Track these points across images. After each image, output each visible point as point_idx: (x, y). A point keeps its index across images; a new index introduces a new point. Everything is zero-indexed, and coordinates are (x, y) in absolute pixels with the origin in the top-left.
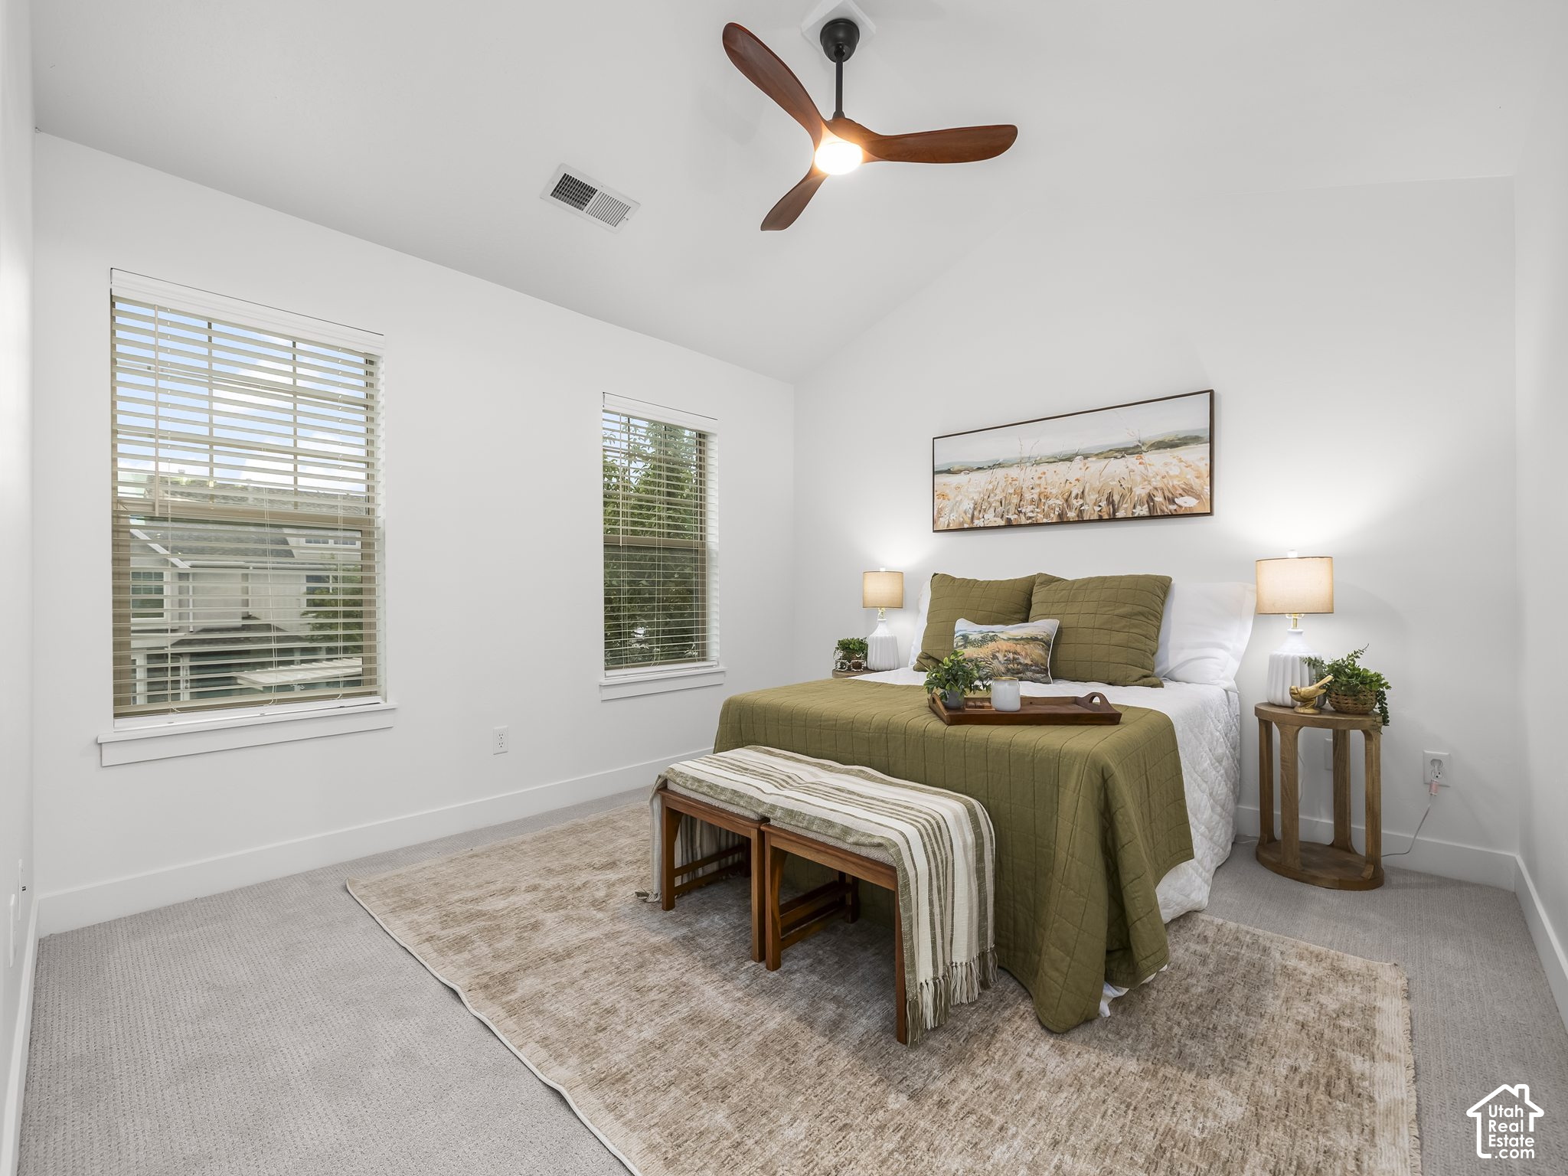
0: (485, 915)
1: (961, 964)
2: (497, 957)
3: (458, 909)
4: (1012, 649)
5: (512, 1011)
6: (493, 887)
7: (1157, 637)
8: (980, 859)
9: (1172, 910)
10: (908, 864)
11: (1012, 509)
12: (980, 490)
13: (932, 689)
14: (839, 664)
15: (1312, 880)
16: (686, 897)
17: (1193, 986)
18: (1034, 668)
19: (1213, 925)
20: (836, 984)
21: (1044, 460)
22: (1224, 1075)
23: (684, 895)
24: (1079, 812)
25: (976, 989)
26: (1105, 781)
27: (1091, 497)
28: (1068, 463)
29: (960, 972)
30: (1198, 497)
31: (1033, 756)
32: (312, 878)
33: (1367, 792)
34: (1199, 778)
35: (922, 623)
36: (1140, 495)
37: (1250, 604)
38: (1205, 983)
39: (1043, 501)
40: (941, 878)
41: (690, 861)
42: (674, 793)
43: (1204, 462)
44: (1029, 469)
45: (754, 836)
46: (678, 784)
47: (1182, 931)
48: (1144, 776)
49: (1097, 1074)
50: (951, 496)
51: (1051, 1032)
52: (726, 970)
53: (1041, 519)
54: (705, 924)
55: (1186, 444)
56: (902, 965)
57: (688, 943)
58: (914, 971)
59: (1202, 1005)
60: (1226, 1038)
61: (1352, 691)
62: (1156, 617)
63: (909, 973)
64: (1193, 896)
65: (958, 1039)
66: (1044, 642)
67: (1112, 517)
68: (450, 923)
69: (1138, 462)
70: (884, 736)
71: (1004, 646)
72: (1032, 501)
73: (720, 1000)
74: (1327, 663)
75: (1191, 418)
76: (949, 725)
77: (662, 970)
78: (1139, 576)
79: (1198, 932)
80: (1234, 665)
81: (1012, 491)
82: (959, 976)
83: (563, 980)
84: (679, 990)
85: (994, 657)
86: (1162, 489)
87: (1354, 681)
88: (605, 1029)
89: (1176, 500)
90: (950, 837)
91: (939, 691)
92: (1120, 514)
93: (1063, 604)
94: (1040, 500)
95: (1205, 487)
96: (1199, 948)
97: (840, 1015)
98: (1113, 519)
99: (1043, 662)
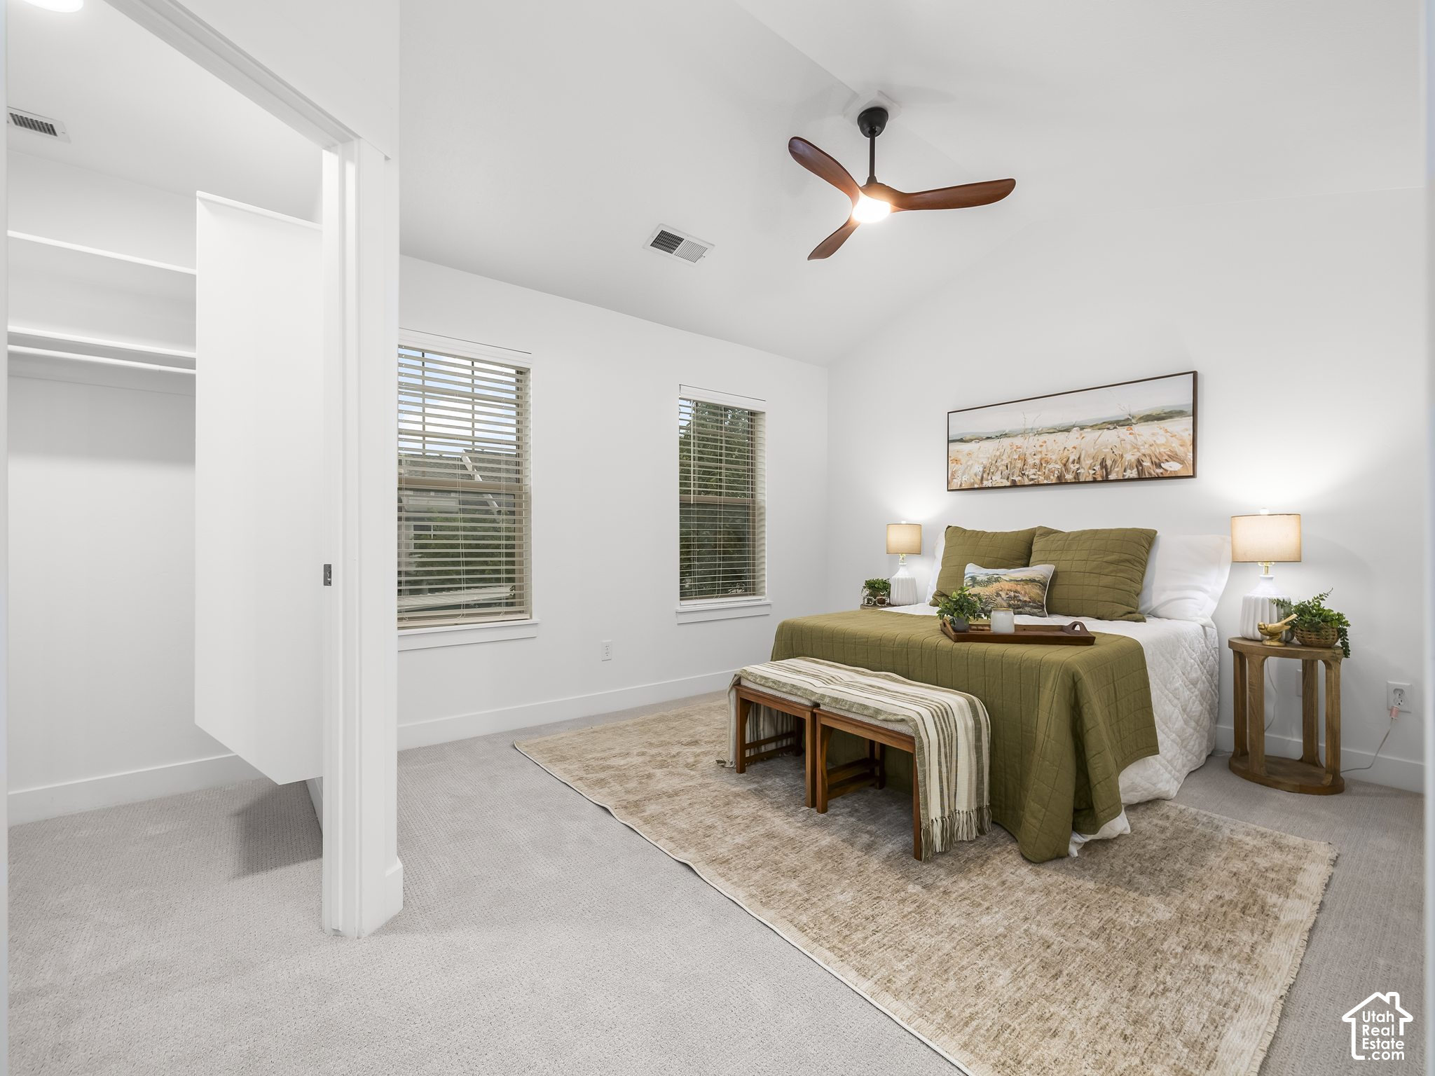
0: (613, 768)
1: (963, 812)
2: (628, 792)
3: (594, 763)
4: (1013, 589)
5: (646, 822)
6: (614, 752)
7: (1142, 580)
8: (978, 738)
9: (1140, 793)
10: (923, 734)
11: (1017, 472)
12: (988, 456)
13: (943, 616)
14: (866, 600)
15: (1275, 785)
16: (753, 766)
17: (1149, 844)
18: (1031, 604)
19: (1176, 809)
20: (869, 824)
21: (1045, 430)
22: (1161, 896)
23: (751, 764)
24: (1054, 705)
25: (974, 832)
26: (1075, 684)
27: (1087, 462)
28: (1066, 434)
29: (962, 818)
30: (1182, 462)
31: (1020, 665)
32: (490, 739)
33: (1327, 713)
34: (1170, 695)
35: (938, 567)
36: (1129, 461)
37: (1228, 555)
38: (1161, 844)
39: (1044, 465)
40: (948, 748)
41: (756, 740)
42: (745, 687)
43: (1187, 433)
44: (1031, 438)
45: (808, 717)
46: (750, 681)
47: (1148, 811)
48: (1112, 684)
49: (1062, 887)
50: (963, 461)
51: (1030, 861)
52: (788, 810)
53: (1042, 480)
54: (769, 783)
55: (1171, 417)
56: (918, 805)
57: (759, 793)
58: (926, 807)
59: (1154, 856)
60: (1169, 876)
61: (1317, 629)
62: (1141, 564)
63: (923, 809)
64: (1160, 785)
65: (959, 860)
66: (1041, 583)
67: (1105, 479)
68: (591, 771)
69: (1129, 432)
70: (905, 650)
71: (1007, 586)
72: (1035, 465)
73: (786, 827)
74: (1293, 604)
75: (1179, 395)
76: (955, 642)
77: (742, 807)
78: (1127, 530)
79: (1162, 813)
80: (1212, 606)
81: (1016, 457)
82: (961, 820)
83: (677, 807)
84: (755, 819)
85: (998, 595)
86: (1150, 456)
87: (1317, 619)
88: (710, 836)
89: (1162, 464)
90: (955, 720)
91: (948, 617)
92: (1111, 477)
93: (1059, 552)
94: (1042, 464)
95: (1188, 454)
96: (1160, 823)
97: (872, 841)
98: (1106, 480)
99: (1040, 599)
